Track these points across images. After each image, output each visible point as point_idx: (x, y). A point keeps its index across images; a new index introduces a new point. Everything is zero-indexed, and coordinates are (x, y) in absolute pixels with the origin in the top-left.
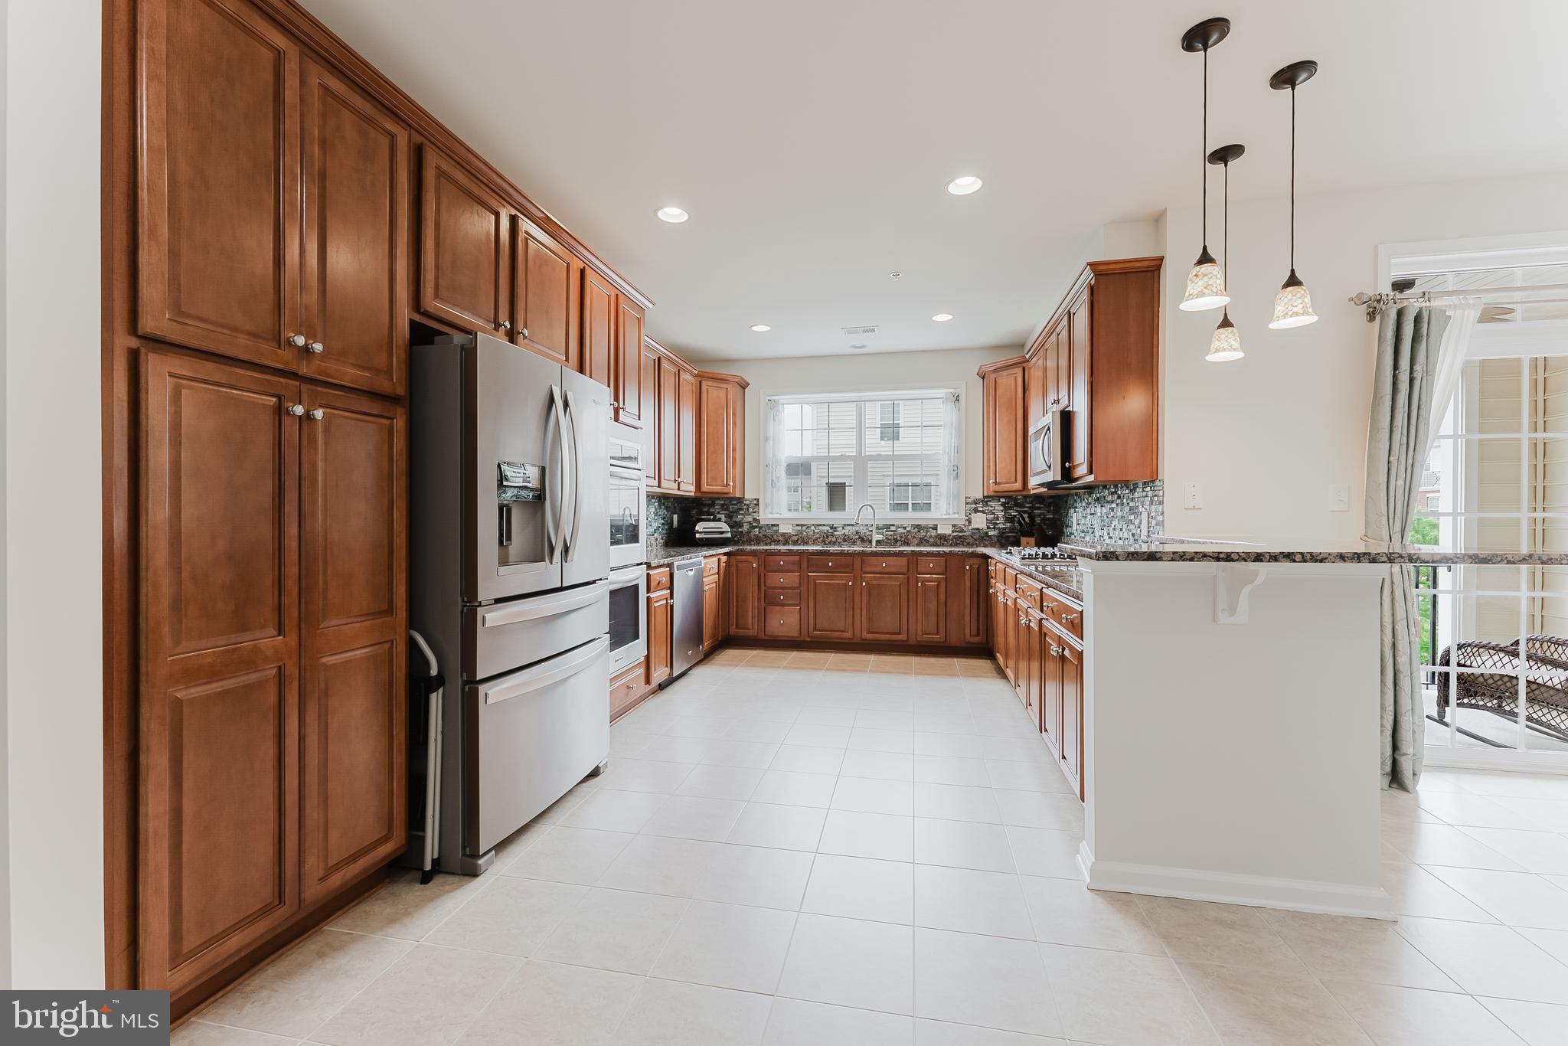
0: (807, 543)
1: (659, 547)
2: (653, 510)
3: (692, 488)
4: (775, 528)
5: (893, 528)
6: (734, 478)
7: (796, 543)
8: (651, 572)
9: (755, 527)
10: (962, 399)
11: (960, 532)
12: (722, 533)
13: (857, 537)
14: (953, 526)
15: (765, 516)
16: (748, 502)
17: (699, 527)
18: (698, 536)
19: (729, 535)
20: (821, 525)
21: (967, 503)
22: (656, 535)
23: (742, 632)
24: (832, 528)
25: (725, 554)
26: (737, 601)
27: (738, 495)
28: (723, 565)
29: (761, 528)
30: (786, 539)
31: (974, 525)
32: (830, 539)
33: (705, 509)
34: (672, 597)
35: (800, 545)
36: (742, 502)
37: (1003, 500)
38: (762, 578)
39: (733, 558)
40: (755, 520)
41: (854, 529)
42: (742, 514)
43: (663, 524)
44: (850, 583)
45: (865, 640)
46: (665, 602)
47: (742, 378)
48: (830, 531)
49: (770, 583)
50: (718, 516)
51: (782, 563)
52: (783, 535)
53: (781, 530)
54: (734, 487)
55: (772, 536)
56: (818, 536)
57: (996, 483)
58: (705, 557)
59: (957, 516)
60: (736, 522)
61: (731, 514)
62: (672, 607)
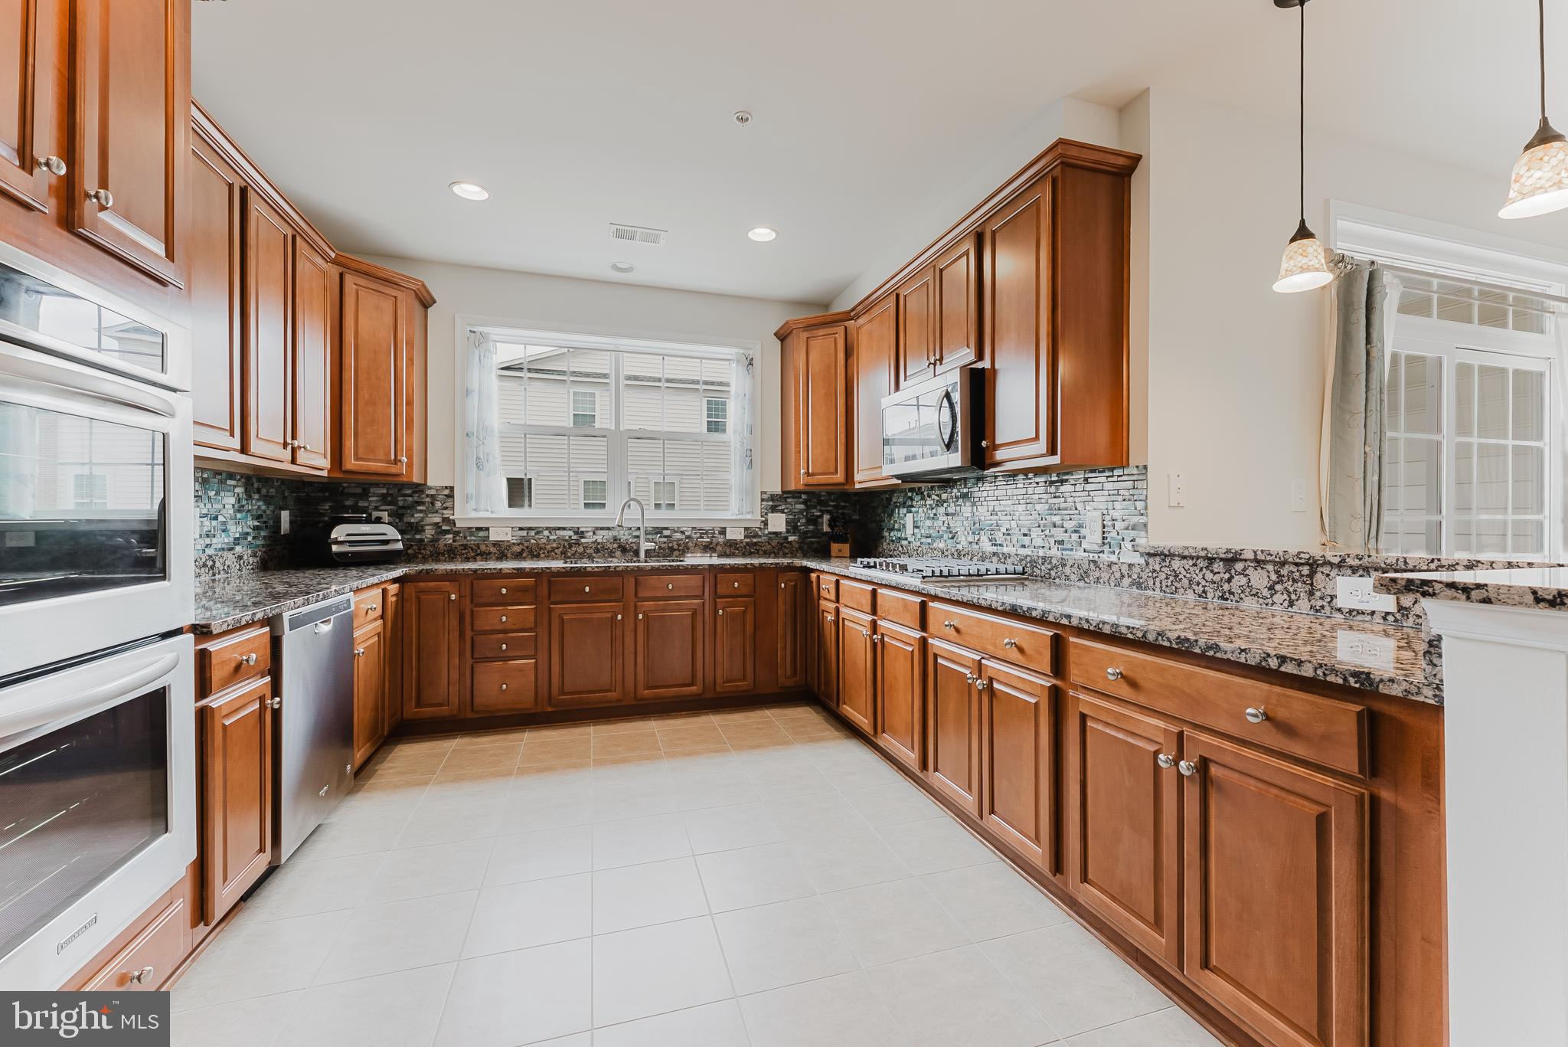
0: (536, 556)
1: (245, 572)
2: (232, 500)
3: (325, 463)
4: (481, 534)
5: (666, 533)
6: (410, 450)
7: (518, 556)
8: (213, 646)
9: (447, 532)
10: (757, 362)
11: (754, 537)
12: (387, 542)
13: (615, 546)
14: (746, 529)
15: (464, 514)
16: (433, 492)
17: (339, 532)
18: (334, 548)
19: (400, 546)
20: (559, 529)
21: (763, 500)
22: (238, 549)
23: (428, 711)
24: (576, 533)
25: (395, 581)
26: (419, 660)
27: (416, 480)
28: (392, 599)
29: (456, 533)
30: (502, 551)
31: (771, 528)
32: (574, 549)
33: (349, 503)
34: (276, 689)
35: (525, 559)
36: (422, 492)
37: (803, 496)
38: (468, 619)
39: (410, 589)
40: (446, 520)
41: (611, 533)
42: (421, 511)
43: (255, 528)
44: (619, 617)
45: (642, 699)
46: (257, 706)
47: (424, 285)
48: (574, 537)
49: (482, 624)
50: (375, 514)
51: (504, 591)
52: (496, 544)
53: (493, 537)
54: (410, 465)
55: (478, 546)
56: (555, 545)
57: (808, 474)
58: (357, 591)
59: (749, 516)
60: (410, 524)
61: (400, 512)
62: (277, 714)
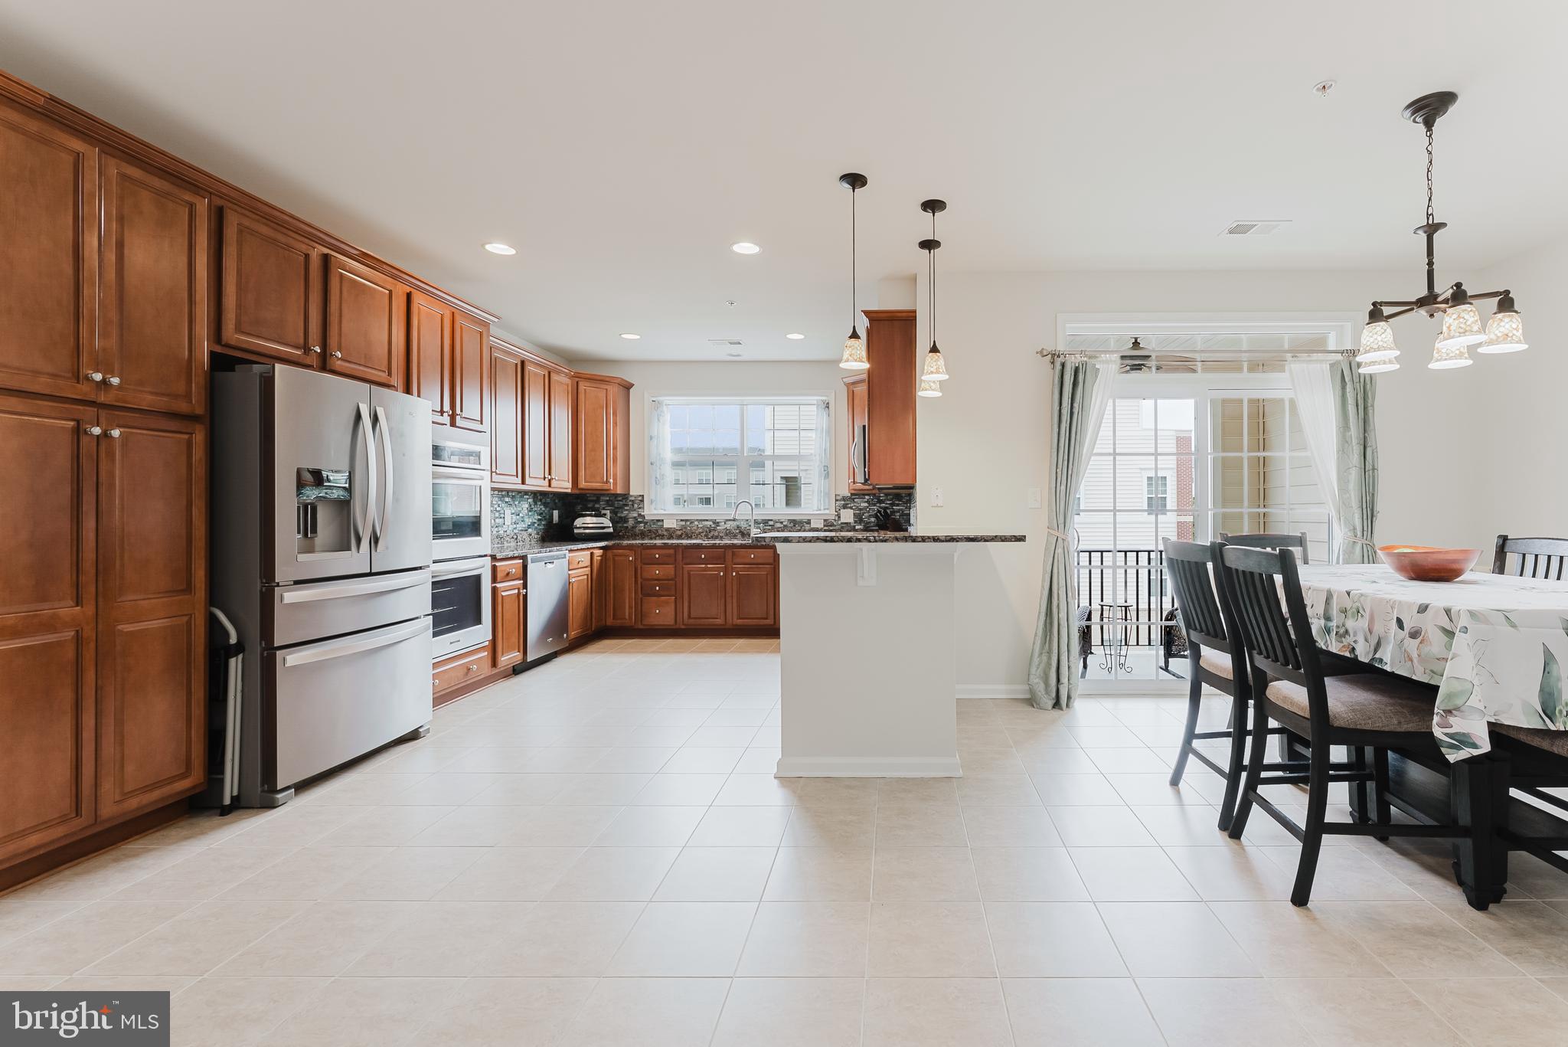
0: (690, 538)
1: (533, 542)
2: (527, 506)
3: (570, 485)
4: (660, 523)
5: (771, 523)
6: (615, 476)
7: (680, 537)
8: (497, 564)
9: (641, 522)
10: (831, 406)
11: (830, 526)
12: (604, 528)
13: (737, 531)
14: (825, 520)
15: (650, 511)
16: (633, 499)
17: (579, 522)
18: (576, 531)
19: (611, 530)
20: (704, 520)
21: (836, 500)
22: (530, 530)
23: (618, 623)
24: (714, 523)
25: (600, 548)
26: (614, 593)
27: (619, 491)
28: (597, 559)
29: (646, 523)
30: (671, 533)
31: (843, 520)
32: (712, 533)
33: (590, 505)
34: (525, 586)
35: (683, 539)
36: (627, 498)
37: (867, 497)
38: (639, 571)
39: (610, 553)
40: (640, 515)
41: (734, 524)
42: (627, 510)
43: (539, 520)
44: (722, 574)
45: (736, 625)
46: (516, 591)
47: (622, 379)
48: (713, 526)
49: (646, 575)
50: (603, 512)
51: (657, 556)
52: (667, 530)
53: (666, 526)
54: (615, 484)
55: (657, 530)
56: (701, 531)
57: (854, 482)
58: (571, 551)
59: (827, 512)
60: (621, 517)
61: (617, 510)
62: (525, 597)
